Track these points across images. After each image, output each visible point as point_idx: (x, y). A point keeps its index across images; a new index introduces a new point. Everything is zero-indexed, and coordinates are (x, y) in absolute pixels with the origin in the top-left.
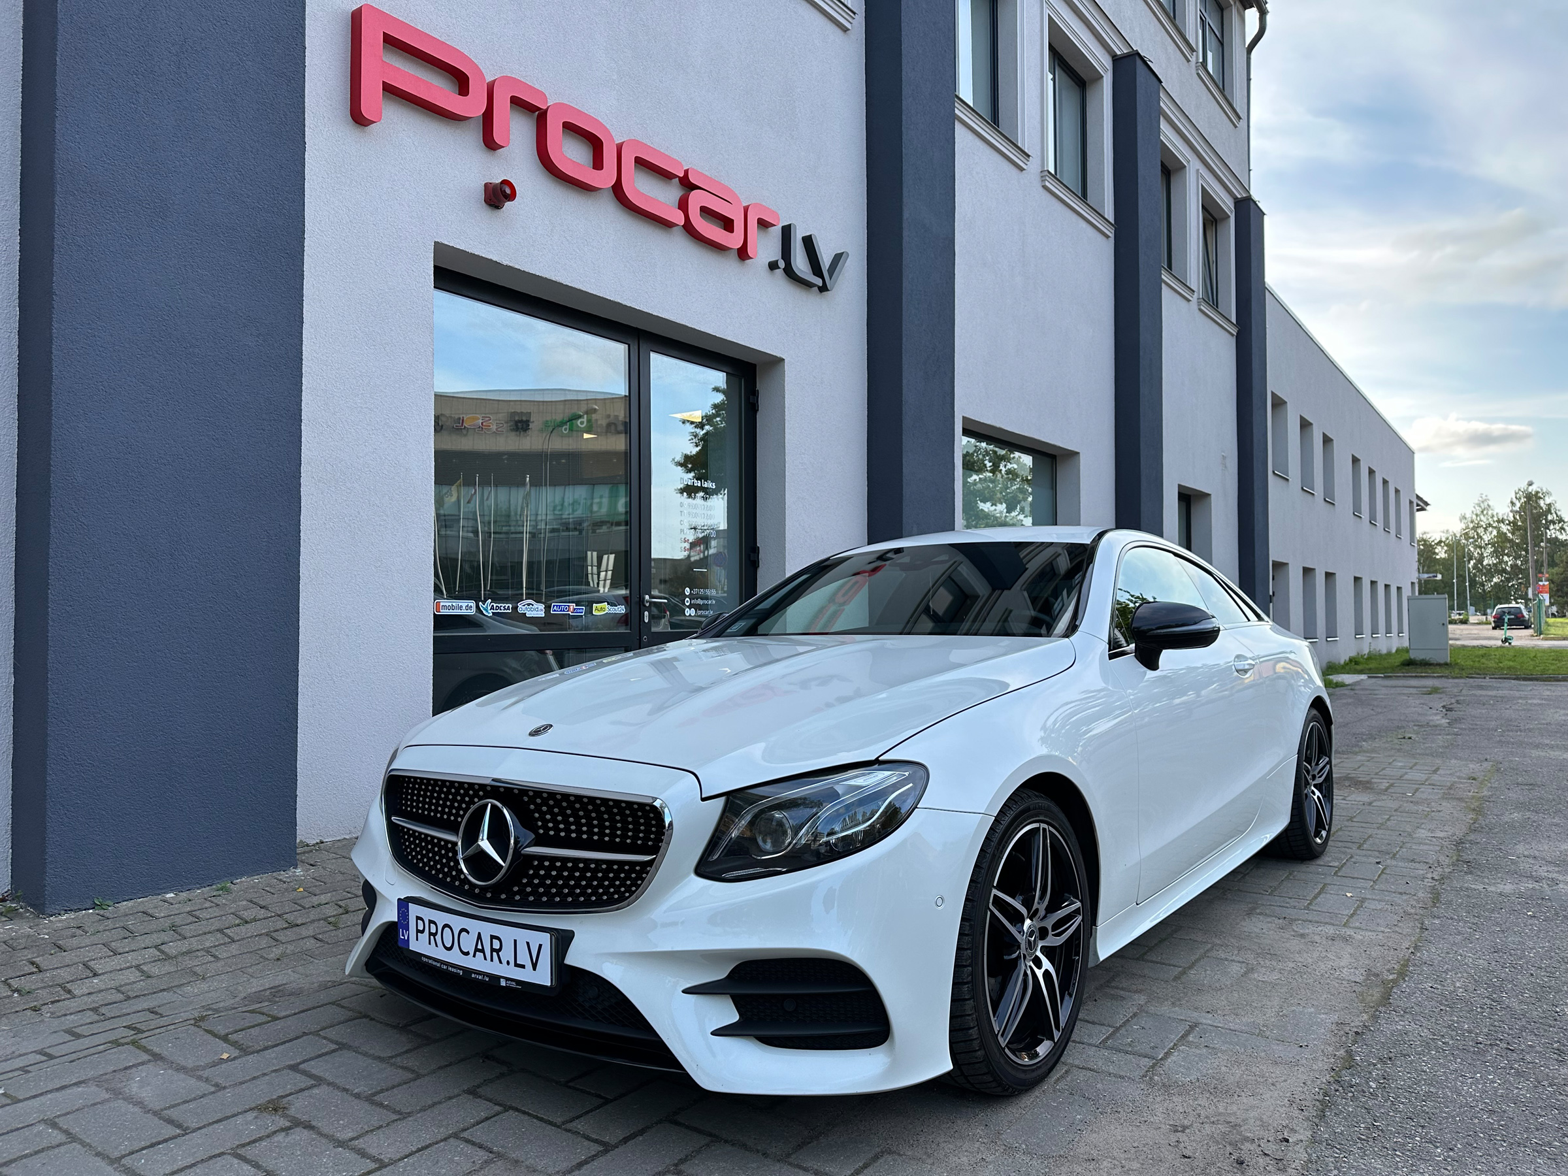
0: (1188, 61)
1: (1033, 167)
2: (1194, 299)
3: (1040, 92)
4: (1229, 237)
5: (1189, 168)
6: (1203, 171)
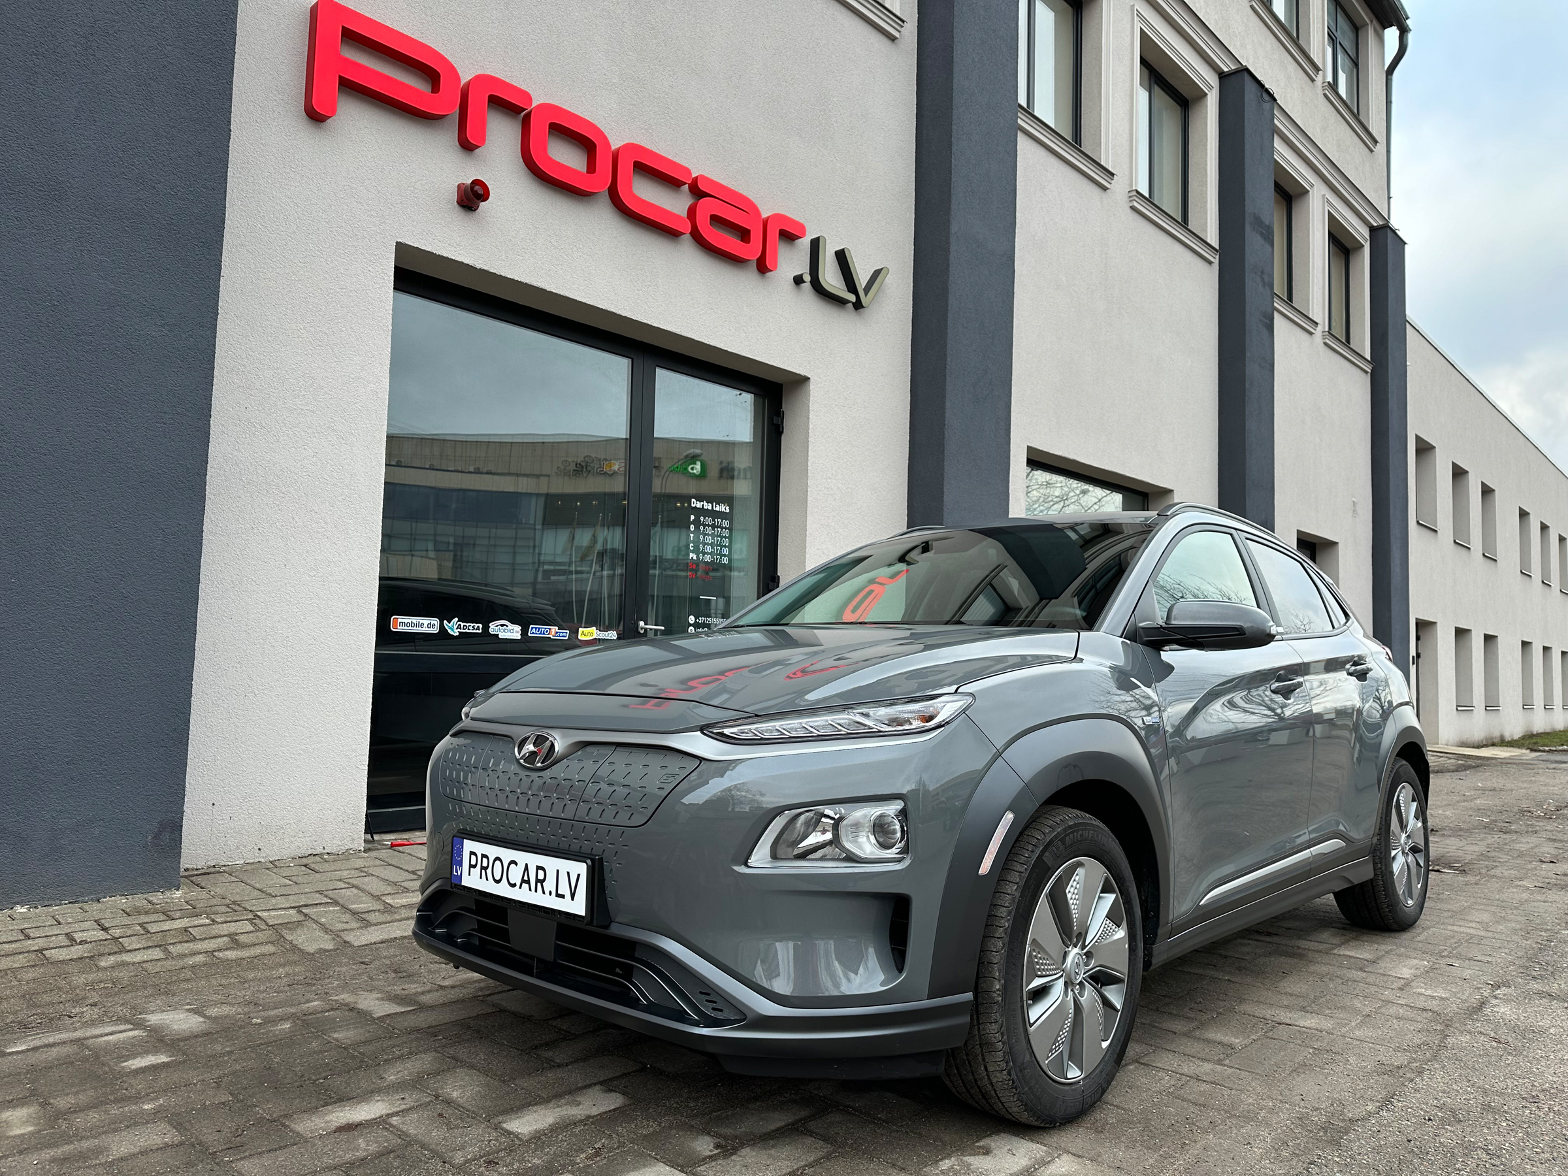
0: (1313, 80)
1: (1118, 187)
2: (1318, 332)
3: (1128, 108)
4: (1364, 268)
5: (1312, 190)
6: (1330, 197)
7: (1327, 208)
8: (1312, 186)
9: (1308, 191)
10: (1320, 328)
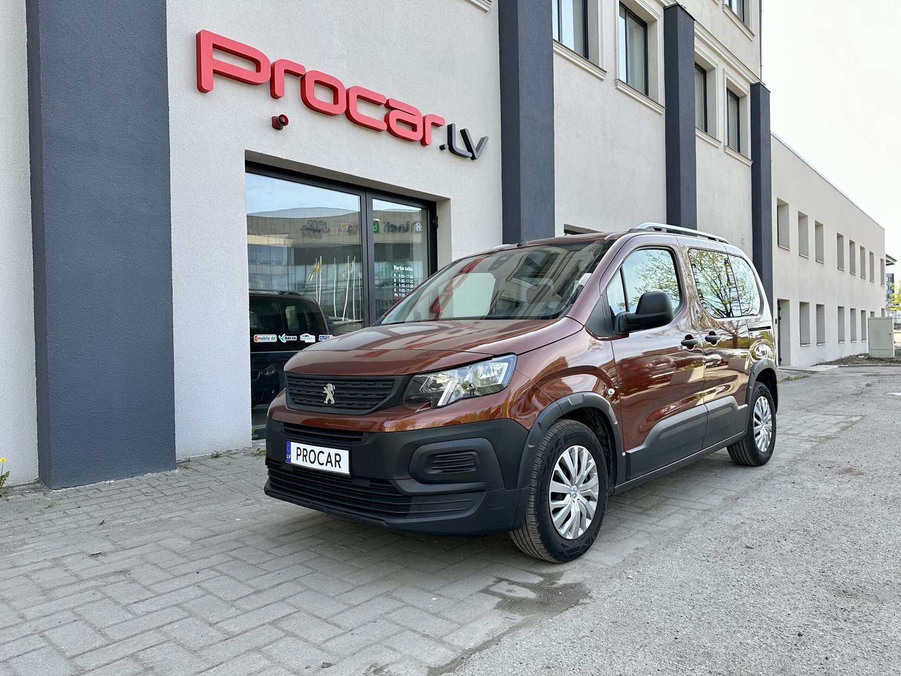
1: (609, 77)
2: (722, 147)
3: (613, 34)
4: (747, 108)
5: (718, 68)
6: (728, 69)
7: (726, 76)
8: (717, 65)
9: (715, 68)
10: (722, 144)
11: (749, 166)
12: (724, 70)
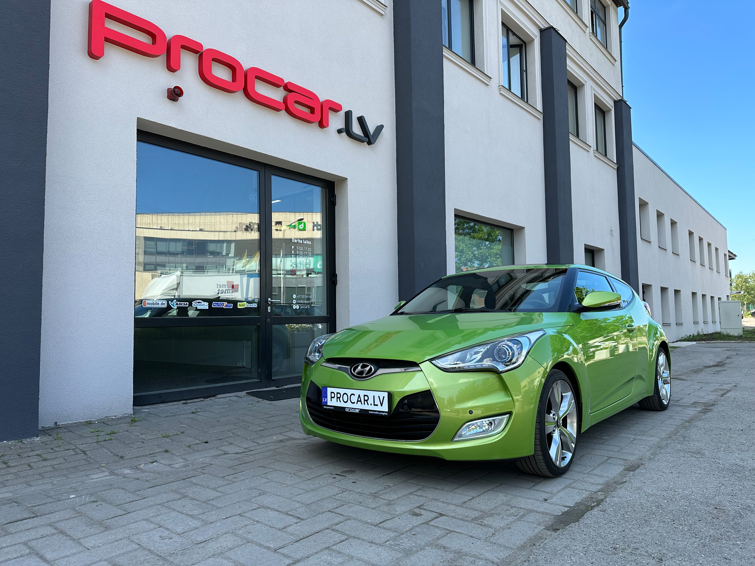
0: (585, 32)
1: (494, 83)
3: (497, 46)
4: (612, 120)
5: (587, 85)
6: (595, 86)
7: (593, 92)
8: (586, 82)
9: (584, 85)
10: (592, 149)
11: (615, 169)
12: (592, 86)
